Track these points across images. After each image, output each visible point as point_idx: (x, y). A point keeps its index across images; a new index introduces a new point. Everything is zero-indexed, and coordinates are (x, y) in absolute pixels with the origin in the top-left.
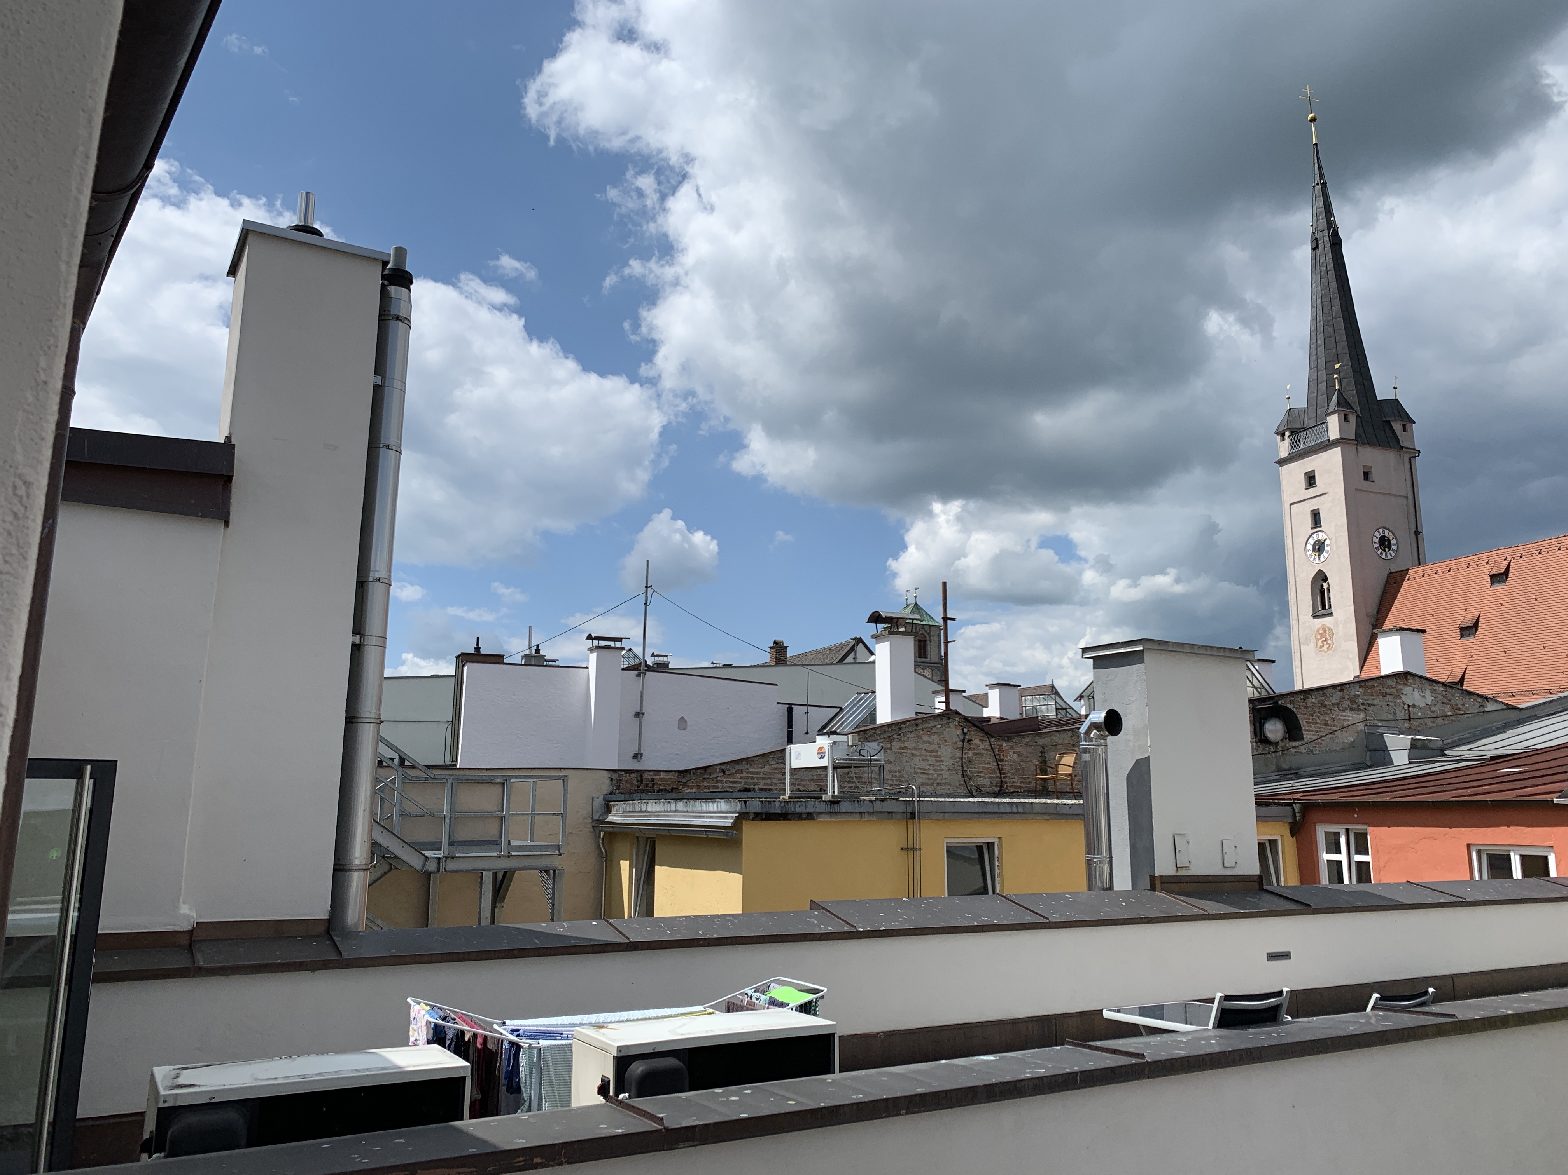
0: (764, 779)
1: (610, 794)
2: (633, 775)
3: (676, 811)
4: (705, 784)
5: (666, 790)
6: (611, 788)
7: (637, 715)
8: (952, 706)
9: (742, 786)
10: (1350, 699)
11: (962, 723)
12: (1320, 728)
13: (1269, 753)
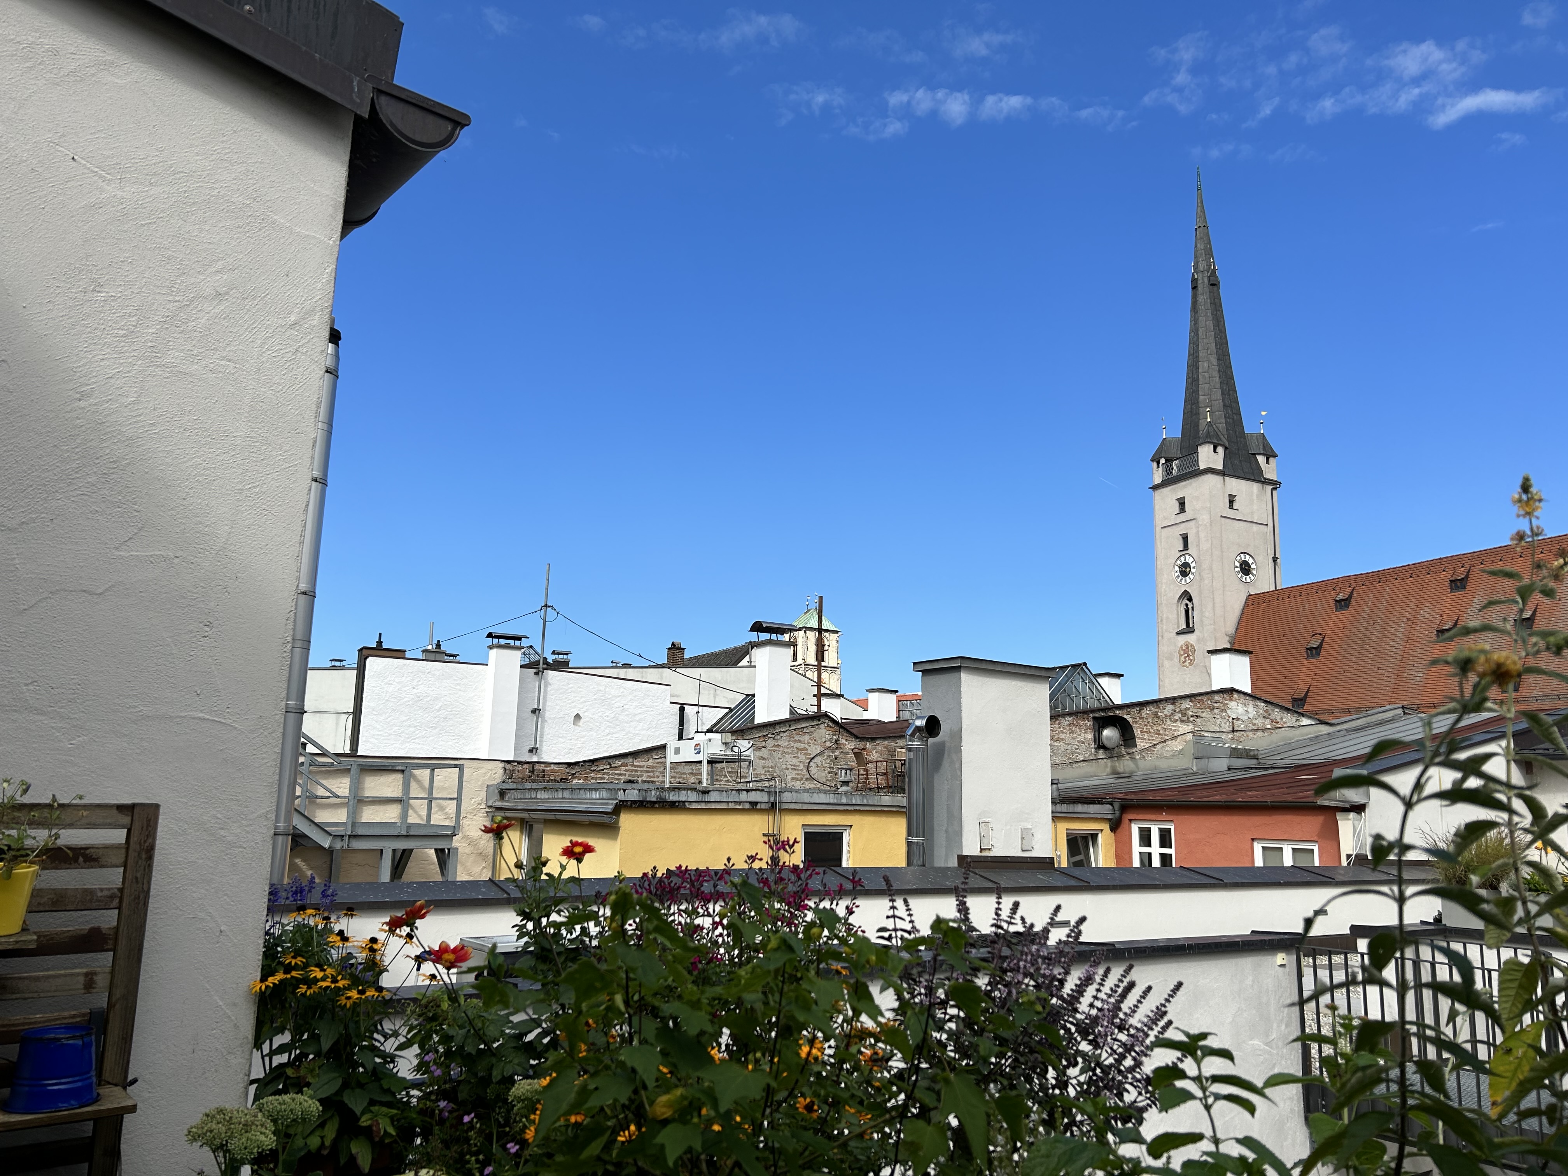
0: (647, 771)
1: (503, 782)
2: (526, 766)
3: (563, 798)
4: (592, 775)
5: (555, 781)
6: (503, 778)
7: (534, 711)
8: (823, 708)
9: (627, 778)
10: (1181, 712)
11: (831, 725)
12: (1152, 737)
13: (1106, 758)
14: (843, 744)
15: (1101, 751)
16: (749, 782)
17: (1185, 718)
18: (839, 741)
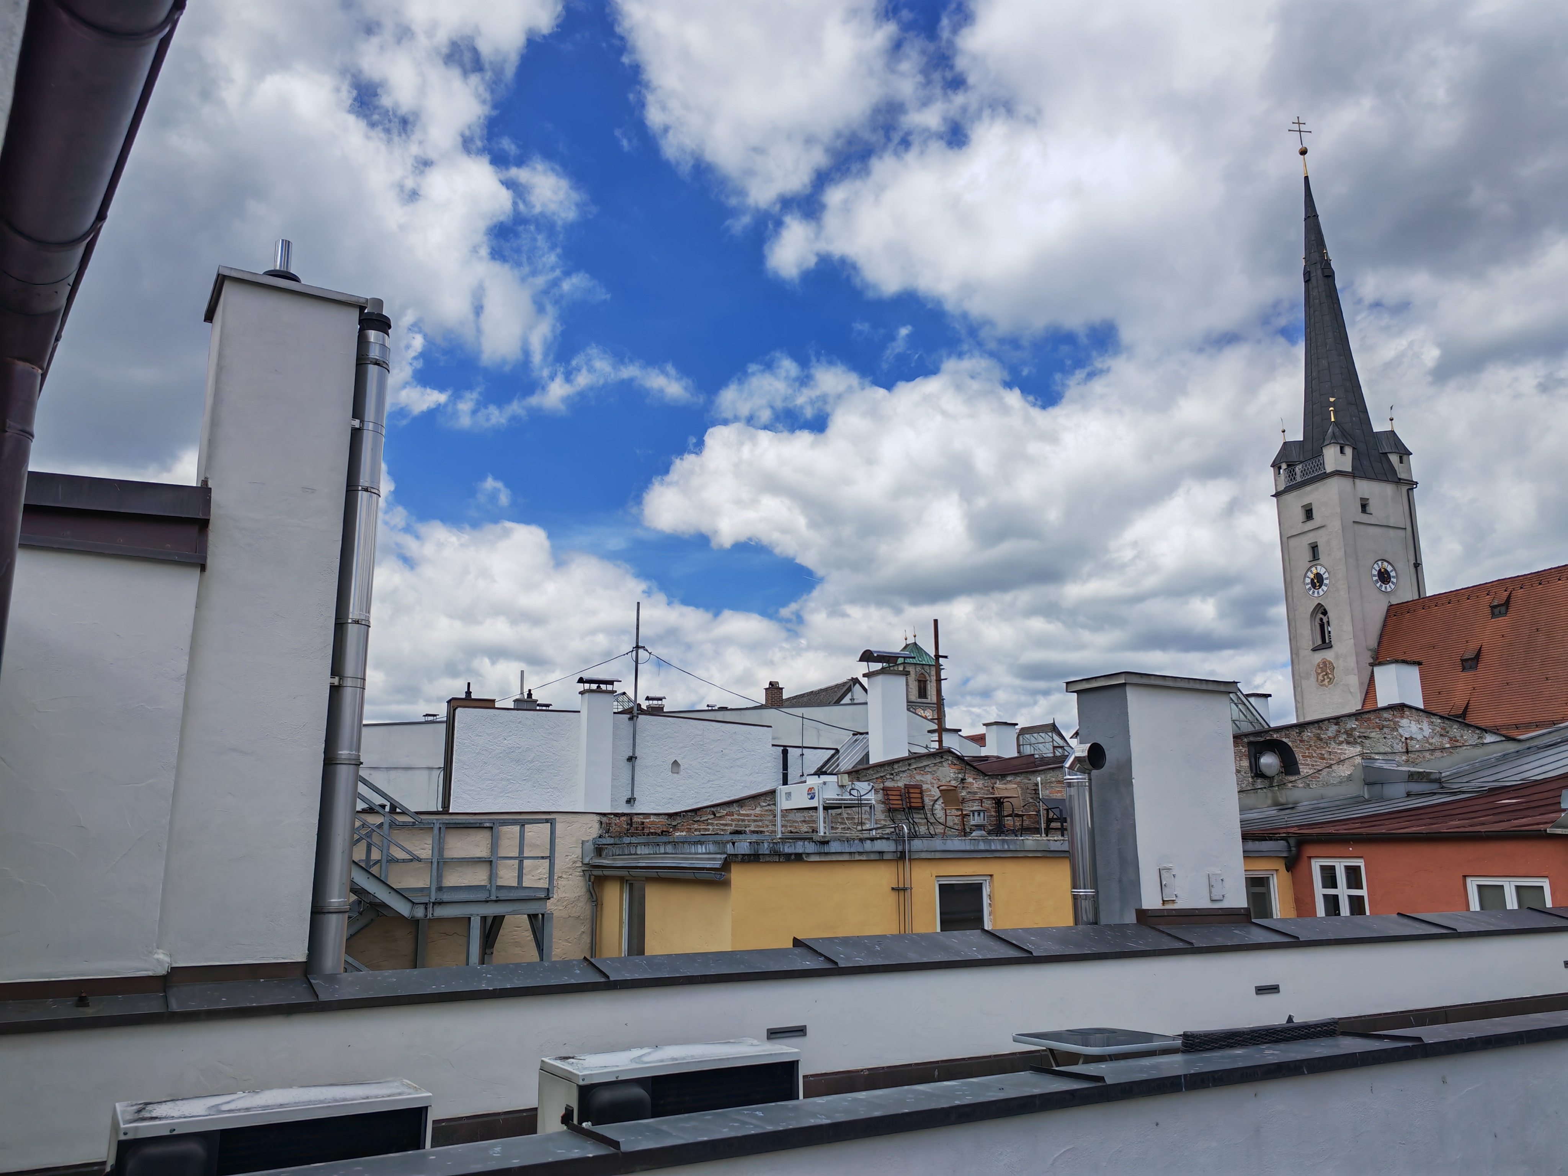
0: (755, 821)
1: (600, 837)
2: (623, 818)
3: (665, 853)
4: (696, 826)
5: (656, 834)
6: (599, 832)
7: (631, 759)
8: (945, 744)
9: (733, 828)
10: (1346, 732)
11: (955, 762)
12: (1316, 762)
13: (1265, 788)
14: (970, 783)
15: (1259, 781)
16: (871, 829)
17: (1352, 739)
18: (965, 779)
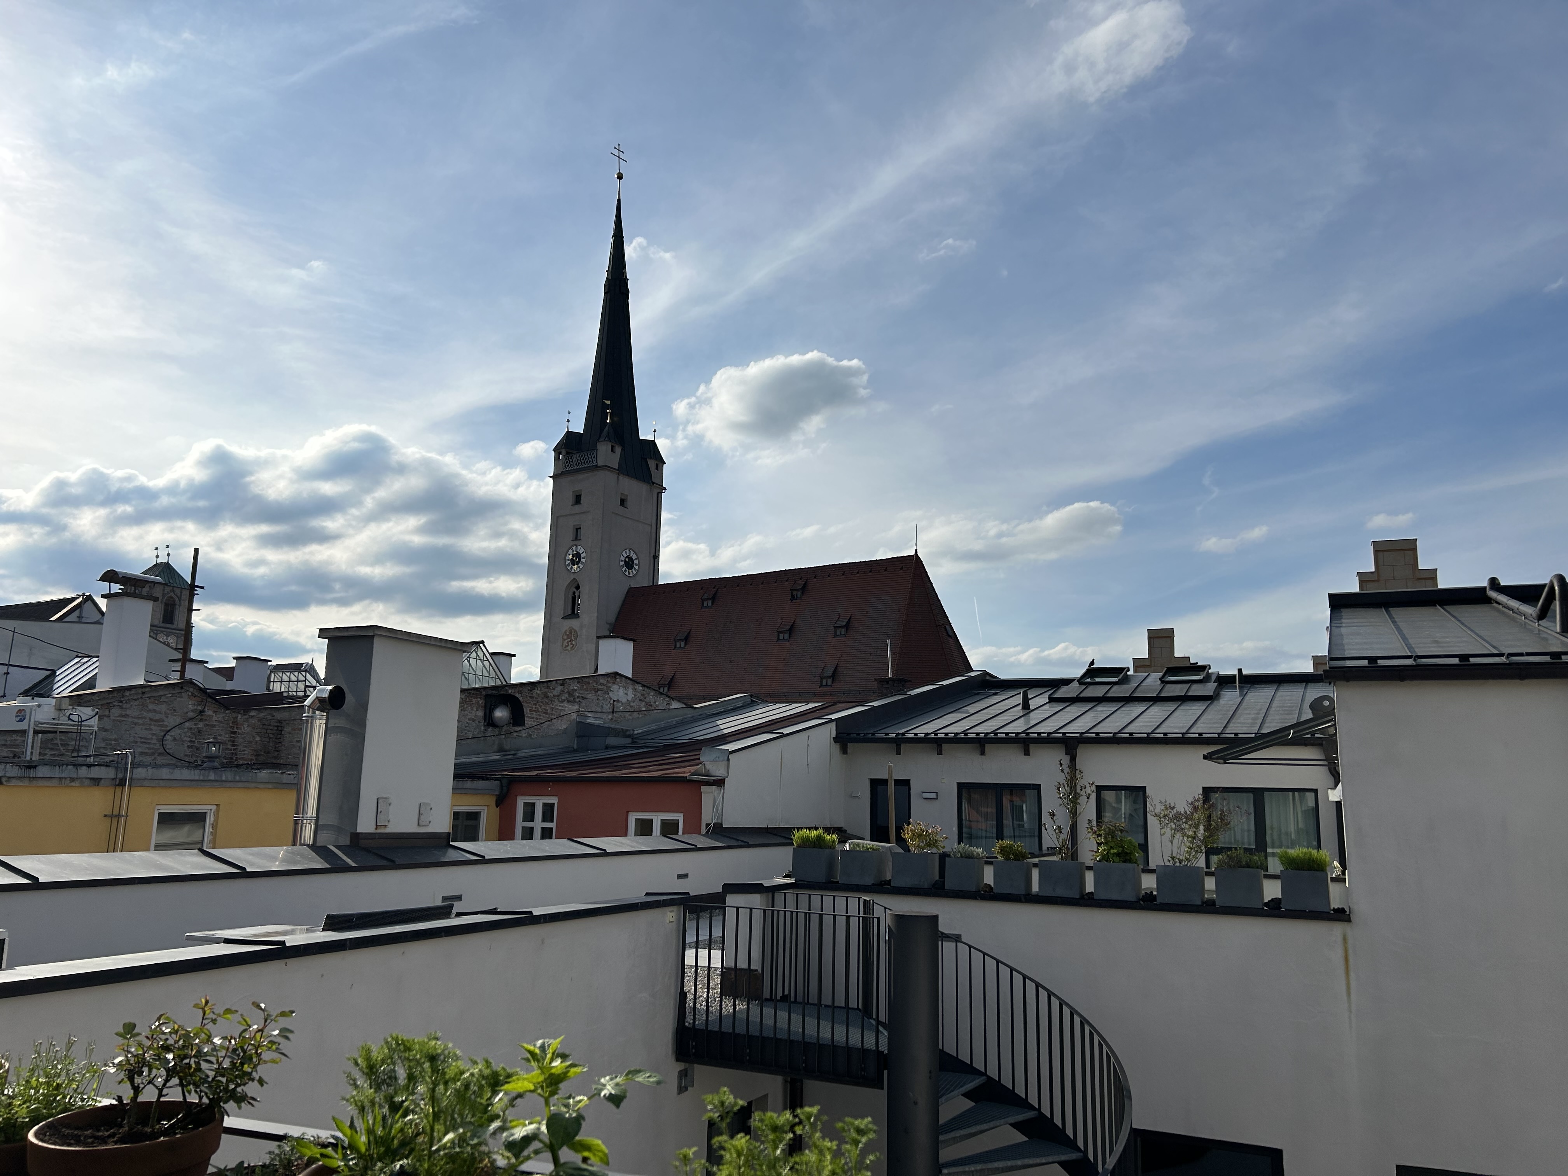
8: (187, 676)
10: (568, 692)
11: (196, 694)
12: (540, 716)
13: (494, 736)
14: (209, 716)
15: (490, 729)
16: (90, 756)
17: (572, 699)
18: (204, 712)
